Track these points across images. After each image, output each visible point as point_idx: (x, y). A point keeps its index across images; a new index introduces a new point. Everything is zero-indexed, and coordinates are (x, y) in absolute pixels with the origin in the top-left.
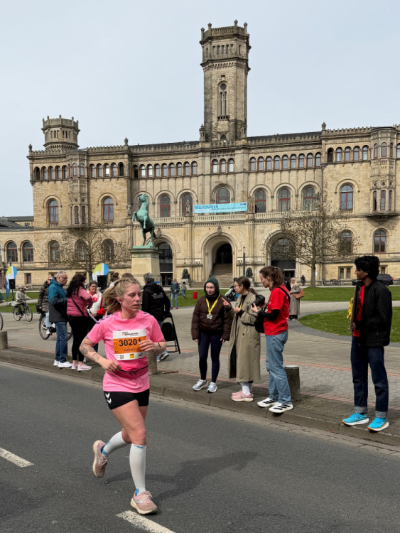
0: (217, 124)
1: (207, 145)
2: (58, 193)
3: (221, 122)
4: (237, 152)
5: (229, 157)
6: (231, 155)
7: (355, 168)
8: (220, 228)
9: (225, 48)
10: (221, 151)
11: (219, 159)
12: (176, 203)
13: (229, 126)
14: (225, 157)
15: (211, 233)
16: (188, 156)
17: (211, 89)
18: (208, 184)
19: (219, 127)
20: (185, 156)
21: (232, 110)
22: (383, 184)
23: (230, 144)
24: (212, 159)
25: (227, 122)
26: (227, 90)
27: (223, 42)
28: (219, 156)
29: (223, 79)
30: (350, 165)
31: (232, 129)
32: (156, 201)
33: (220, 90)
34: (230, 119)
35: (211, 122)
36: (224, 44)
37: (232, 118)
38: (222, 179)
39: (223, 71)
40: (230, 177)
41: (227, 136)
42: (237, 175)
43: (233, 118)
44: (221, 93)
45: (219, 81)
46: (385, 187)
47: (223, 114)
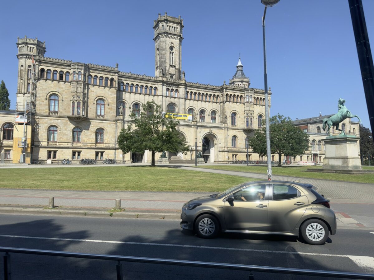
0: (169, 69)
1: (164, 79)
2: (60, 91)
3: (171, 68)
4: (180, 86)
7: (238, 106)
9: (173, 28)
13: (176, 72)
17: (166, 48)
19: (170, 71)
23: (177, 82)
24: (167, 88)
25: (174, 69)
26: (174, 51)
27: (172, 25)
28: (171, 87)
29: (172, 45)
30: (235, 103)
31: (177, 74)
34: (176, 68)
35: (166, 67)
36: (173, 26)
39: (172, 40)
40: (176, 100)
41: (174, 77)
42: (180, 99)
43: (178, 68)
45: (170, 45)
47: (172, 64)
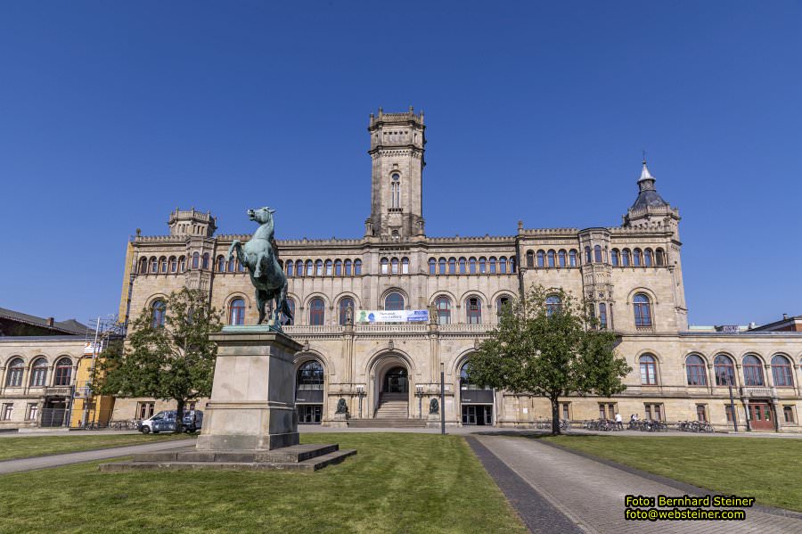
0: (388, 218)
1: (375, 240)
2: (168, 291)
3: (393, 215)
4: (412, 249)
5: (403, 255)
6: (405, 253)
7: (562, 276)
8: (391, 342)
9: (398, 135)
10: (392, 248)
11: (389, 257)
12: (332, 308)
13: (403, 221)
14: (398, 256)
15: (379, 349)
16: (350, 251)
17: (381, 178)
18: (376, 287)
19: (390, 221)
20: (346, 252)
21: (406, 202)
22: (601, 295)
23: (405, 240)
24: (381, 257)
25: (400, 215)
26: (400, 180)
27: (396, 129)
28: (390, 254)
29: (396, 168)
30: (555, 271)
31: (406, 224)
32: (305, 306)
33: (392, 180)
34: (404, 212)
35: (380, 215)
36: (398, 130)
37: (406, 211)
38: (393, 281)
39: (395, 159)
40: (403, 280)
41: (400, 231)
42: (413, 277)
43: (408, 212)
44: (393, 183)
45: (390, 170)
46: (604, 300)
47: (395, 207)
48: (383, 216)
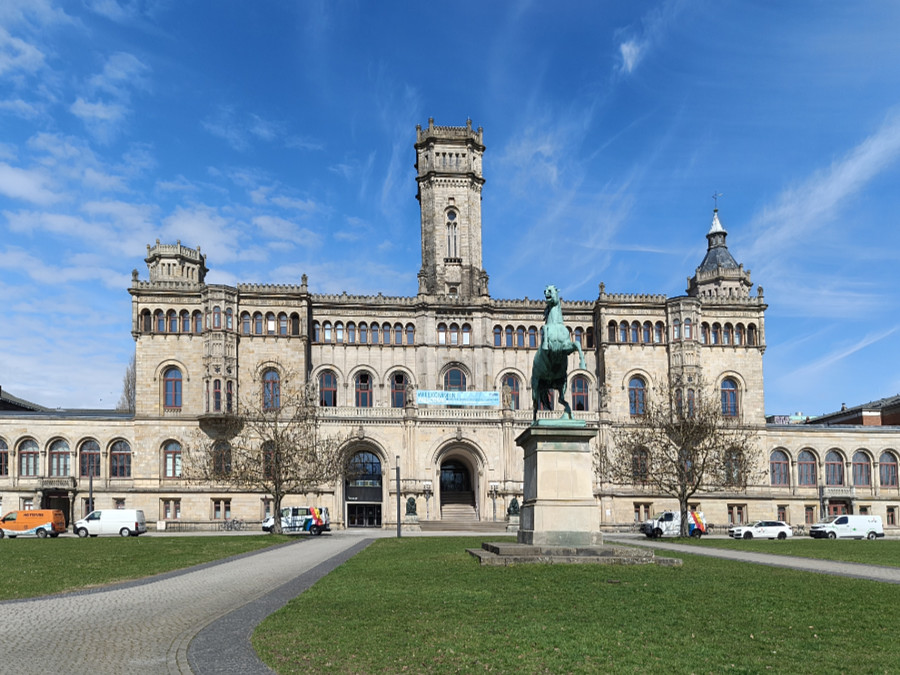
0: (444, 270)
2: (182, 357)
3: (450, 268)
4: (475, 314)
5: (464, 321)
6: (466, 318)
7: (647, 354)
8: (459, 430)
9: (454, 158)
10: (451, 311)
11: (448, 323)
12: (382, 386)
13: (462, 275)
14: (458, 322)
15: (445, 438)
16: (401, 313)
17: (435, 215)
18: (435, 360)
19: (447, 274)
20: (396, 313)
21: (465, 250)
24: (439, 322)
25: (459, 267)
27: (451, 149)
28: (448, 318)
29: (452, 203)
30: (639, 348)
31: (466, 279)
32: (350, 382)
33: (447, 219)
34: (463, 264)
35: (435, 266)
36: (453, 151)
37: (465, 262)
38: (454, 354)
39: (451, 191)
40: (465, 352)
41: (459, 288)
42: (476, 350)
43: (468, 264)
44: (449, 224)
45: (446, 206)
47: (453, 256)
48: (438, 268)
